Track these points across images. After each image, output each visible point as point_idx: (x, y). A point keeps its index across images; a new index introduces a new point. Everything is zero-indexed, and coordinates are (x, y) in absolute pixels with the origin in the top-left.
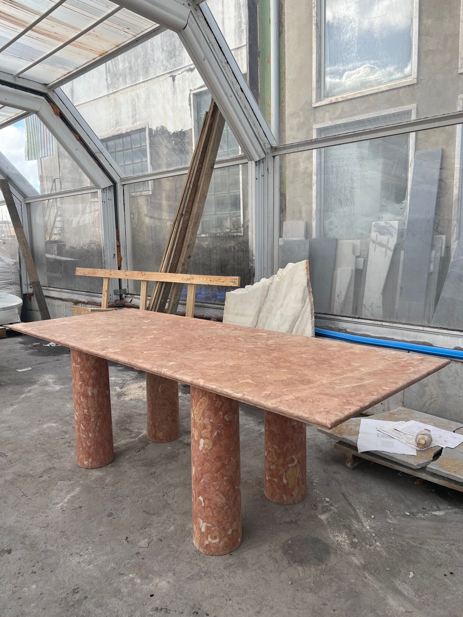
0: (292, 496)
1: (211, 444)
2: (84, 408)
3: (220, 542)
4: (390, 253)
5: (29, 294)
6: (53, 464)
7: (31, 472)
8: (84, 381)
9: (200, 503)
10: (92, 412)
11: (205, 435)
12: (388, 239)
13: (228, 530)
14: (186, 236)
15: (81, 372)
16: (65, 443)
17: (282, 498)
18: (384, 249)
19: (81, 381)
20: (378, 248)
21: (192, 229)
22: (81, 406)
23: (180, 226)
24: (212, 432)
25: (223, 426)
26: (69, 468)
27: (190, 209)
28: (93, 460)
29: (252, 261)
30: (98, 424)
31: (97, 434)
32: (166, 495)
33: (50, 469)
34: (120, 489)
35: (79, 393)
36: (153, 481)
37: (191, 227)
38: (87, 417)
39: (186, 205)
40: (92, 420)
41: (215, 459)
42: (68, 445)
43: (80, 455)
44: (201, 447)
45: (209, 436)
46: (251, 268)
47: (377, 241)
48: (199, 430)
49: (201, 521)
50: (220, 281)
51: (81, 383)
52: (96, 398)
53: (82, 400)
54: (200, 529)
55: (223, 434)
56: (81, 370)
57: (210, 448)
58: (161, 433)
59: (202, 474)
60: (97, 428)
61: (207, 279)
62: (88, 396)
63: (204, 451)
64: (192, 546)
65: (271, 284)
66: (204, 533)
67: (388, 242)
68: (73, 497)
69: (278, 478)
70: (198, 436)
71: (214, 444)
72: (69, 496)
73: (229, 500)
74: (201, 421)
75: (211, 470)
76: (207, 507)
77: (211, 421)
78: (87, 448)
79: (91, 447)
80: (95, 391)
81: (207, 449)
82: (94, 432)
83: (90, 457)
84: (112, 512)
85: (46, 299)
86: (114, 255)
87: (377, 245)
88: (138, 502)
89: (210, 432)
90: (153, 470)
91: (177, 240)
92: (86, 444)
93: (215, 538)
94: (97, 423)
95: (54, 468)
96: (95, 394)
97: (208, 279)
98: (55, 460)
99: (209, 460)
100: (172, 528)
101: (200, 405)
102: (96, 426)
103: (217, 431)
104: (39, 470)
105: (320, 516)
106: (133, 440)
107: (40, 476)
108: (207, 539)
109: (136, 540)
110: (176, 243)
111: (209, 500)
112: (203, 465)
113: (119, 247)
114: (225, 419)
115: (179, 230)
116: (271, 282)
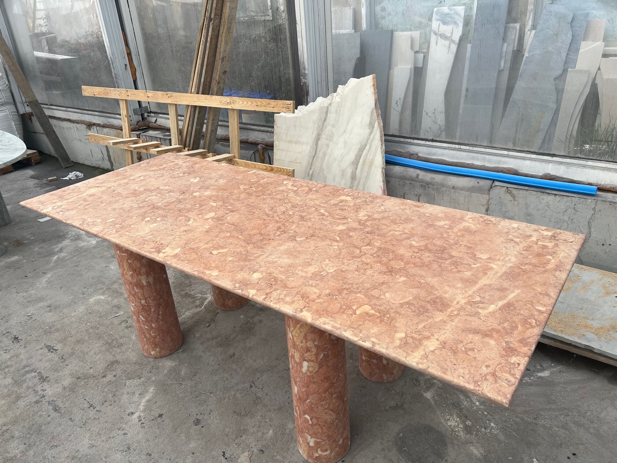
0: (393, 374)
1: (317, 366)
2: (140, 299)
3: (331, 453)
4: (454, 48)
5: (28, 114)
6: (114, 355)
7: (91, 371)
8: (134, 270)
9: (306, 421)
10: (151, 301)
11: (310, 358)
12: (453, 30)
13: (339, 441)
14: (219, 46)
15: (129, 261)
16: (121, 323)
17: (382, 377)
18: (447, 43)
19: (131, 271)
20: (441, 41)
21: (226, 37)
22: (136, 297)
23: (210, 34)
24: (317, 355)
25: (329, 347)
26: (134, 359)
27: (220, 10)
28: (161, 349)
29: (305, 75)
30: (161, 313)
31: (161, 322)
33: (112, 363)
34: (201, 383)
35: (131, 283)
37: (224, 35)
38: (146, 307)
39: (214, 5)
40: (152, 310)
41: (322, 381)
42: (125, 325)
43: (144, 345)
44: (304, 369)
45: (314, 358)
46: (303, 85)
47: (440, 33)
48: (302, 352)
49: (309, 437)
50: (269, 106)
51: (132, 272)
52: (152, 286)
53: (137, 291)
54: (308, 444)
55: (330, 354)
56: (128, 259)
57: (316, 370)
58: (230, 302)
59: (308, 395)
60: (160, 317)
61: (252, 103)
62: (143, 286)
63: (308, 374)
64: (299, 455)
65: (330, 104)
66: (312, 447)
67: (452, 33)
68: (148, 401)
69: (377, 359)
70: (300, 359)
71: (321, 366)
72: (144, 400)
73: (339, 414)
74: (302, 344)
75: (318, 391)
76: (315, 425)
77: (316, 343)
78: (152, 338)
79: (156, 337)
80: (151, 280)
81: (312, 372)
82: (157, 321)
83: (157, 347)
84: (198, 417)
85: (50, 120)
86: (126, 65)
87: (439, 37)
88: (224, 399)
89: (315, 354)
91: (207, 52)
92: (150, 334)
93: (326, 450)
94: (159, 312)
95: (117, 362)
96: (152, 283)
97: (254, 104)
98: (115, 349)
99: (315, 382)
101: (300, 328)
102: (158, 315)
103: (324, 352)
104: (101, 366)
105: (425, 395)
106: (198, 309)
107: (103, 375)
108: (317, 452)
109: (235, 454)
110: (206, 56)
111: (317, 419)
112: (308, 386)
113: (129, 54)
114: (332, 339)
115: (209, 39)
116: (329, 102)
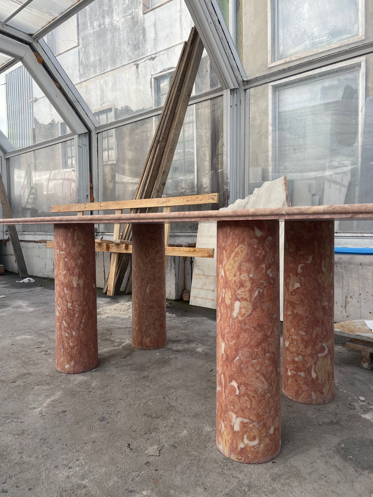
0: (322, 393)
1: (250, 307)
2: (67, 302)
3: (259, 444)
4: (344, 190)
5: (4, 240)
6: (28, 370)
7: (3, 378)
8: (69, 270)
9: (233, 390)
10: (77, 306)
11: (243, 296)
12: (342, 177)
13: (270, 428)
14: (162, 163)
15: (66, 260)
16: (41, 352)
17: (310, 396)
18: (338, 187)
19: (65, 270)
20: (333, 186)
21: (168, 155)
22: (64, 299)
23: (157, 152)
24: (251, 291)
25: (265, 284)
26: (47, 373)
27: (167, 136)
28: (76, 363)
29: (227, 184)
30: (83, 321)
31: (82, 332)
32: (166, 397)
33: (25, 374)
34: (111, 392)
35: (63, 284)
36: (147, 384)
37: (167, 153)
38: (71, 312)
39: (163, 131)
40: (76, 316)
41: (255, 328)
42: (45, 353)
43: (60, 358)
44: (235, 314)
45: (247, 296)
46: (225, 191)
47: (332, 180)
48: (234, 289)
49: (234, 416)
50: (198, 199)
51: (65, 272)
52: (81, 290)
53: (66, 292)
54: (232, 427)
55: (266, 294)
56: (66, 257)
57: (249, 313)
58: (148, 339)
59: (237, 350)
60: (82, 326)
61: (184, 199)
62: (73, 288)
63: (240, 318)
64: (218, 453)
65: (247, 203)
66: (238, 432)
67: (342, 180)
68: (53, 401)
69: (305, 372)
70: (231, 299)
71: (255, 308)
72: (48, 401)
73: (271, 385)
74: (236, 278)
75: (249, 343)
76: (244, 395)
77: (251, 276)
78: (69, 349)
79: (74, 347)
80: (81, 282)
81: (244, 314)
82: (78, 329)
83: (72, 359)
84: (104, 416)
86: (87, 196)
87: (331, 183)
88: (135, 405)
89: (249, 290)
90: (146, 374)
91: (153, 166)
92: (69, 344)
93: (254, 438)
94: (82, 319)
95: (30, 374)
96: (81, 286)
98: (31, 366)
99: (247, 329)
100: (185, 432)
101: (234, 257)
102: (81, 322)
103: (259, 289)
104: (12, 376)
105: (363, 416)
106: (116, 348)
107: (13, 381)
108: (243, 441)
109: (142, 447)
110: (152, 169)
111: (246, 385)
112: (238, 337)
113: (91, 188)
114: (268, 275)
115: (155, 157)
116: (246, 201)
